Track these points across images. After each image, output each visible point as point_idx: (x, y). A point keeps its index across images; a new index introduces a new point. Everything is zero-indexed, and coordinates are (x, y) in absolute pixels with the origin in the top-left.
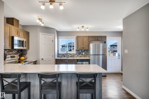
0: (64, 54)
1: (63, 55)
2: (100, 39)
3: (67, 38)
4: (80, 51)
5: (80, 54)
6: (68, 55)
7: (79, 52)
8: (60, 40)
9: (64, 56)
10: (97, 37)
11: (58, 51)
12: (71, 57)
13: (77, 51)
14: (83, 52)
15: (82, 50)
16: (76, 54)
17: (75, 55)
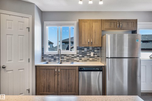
0: (54, 55)
1: (52, 57)
2: (124, 25)
3: (61, 25)
4: (86, 49)
5: (84, 54)
6: (62, 56)
7: (83, 51)
8: (47, 28)
9: (55, 59)
10: (119, 21)
11: (43, 49)
12: (68, 61)
13: (78, 49)
14: (90, 51)
15: (88, 48)
16: (78, 56)
17: (76, 57)
